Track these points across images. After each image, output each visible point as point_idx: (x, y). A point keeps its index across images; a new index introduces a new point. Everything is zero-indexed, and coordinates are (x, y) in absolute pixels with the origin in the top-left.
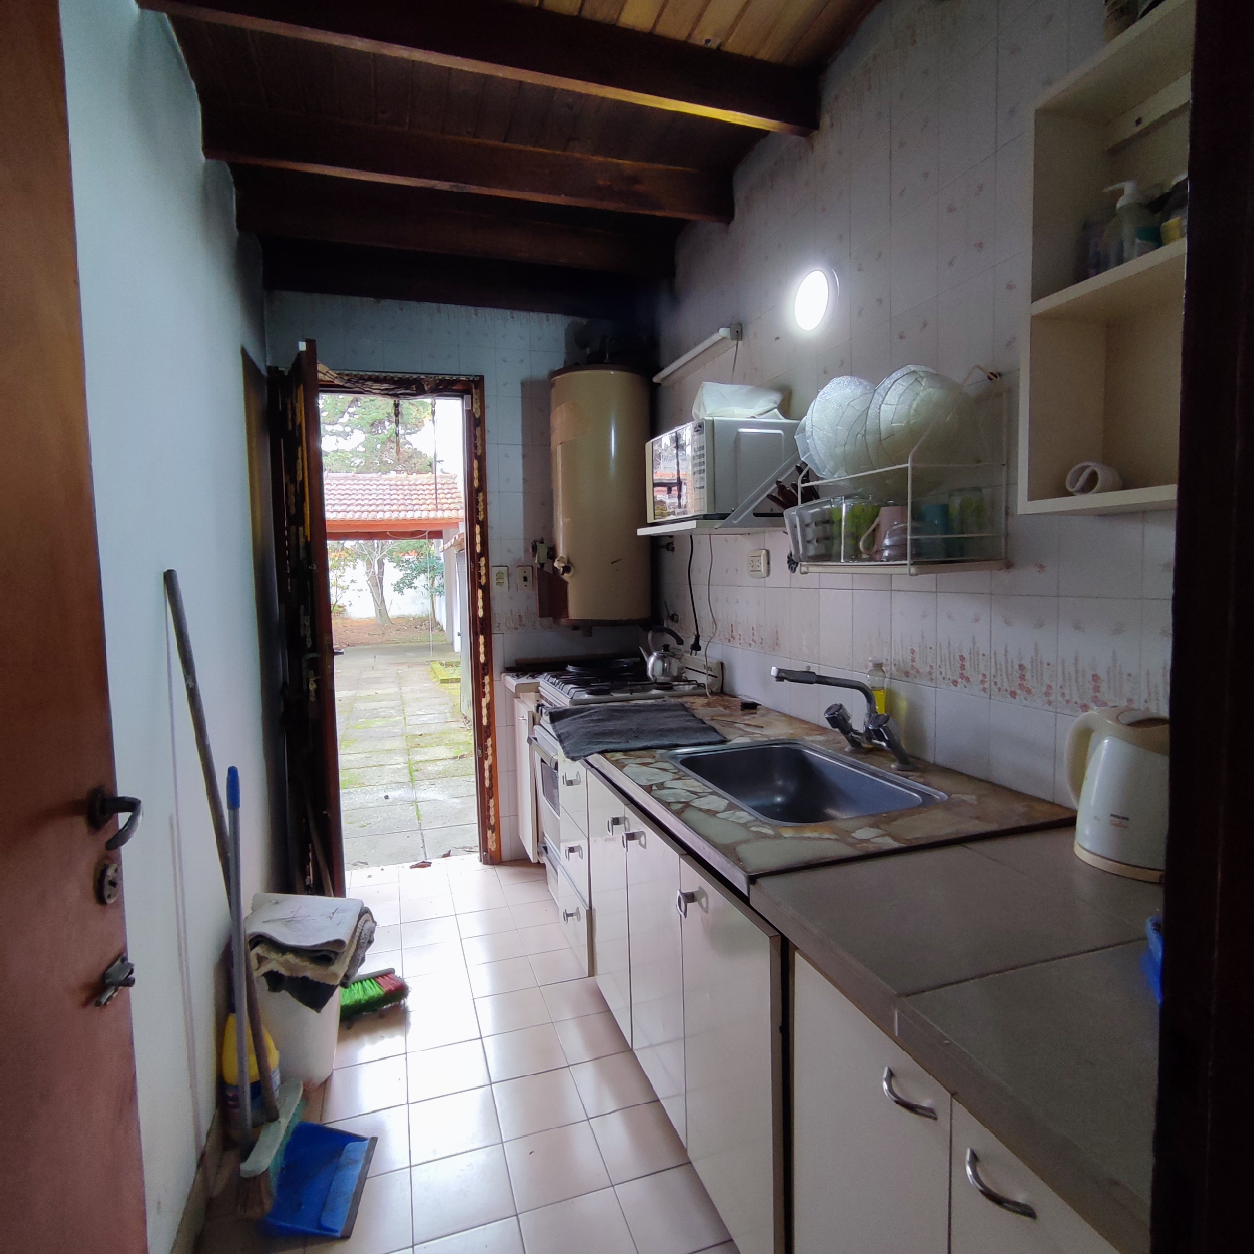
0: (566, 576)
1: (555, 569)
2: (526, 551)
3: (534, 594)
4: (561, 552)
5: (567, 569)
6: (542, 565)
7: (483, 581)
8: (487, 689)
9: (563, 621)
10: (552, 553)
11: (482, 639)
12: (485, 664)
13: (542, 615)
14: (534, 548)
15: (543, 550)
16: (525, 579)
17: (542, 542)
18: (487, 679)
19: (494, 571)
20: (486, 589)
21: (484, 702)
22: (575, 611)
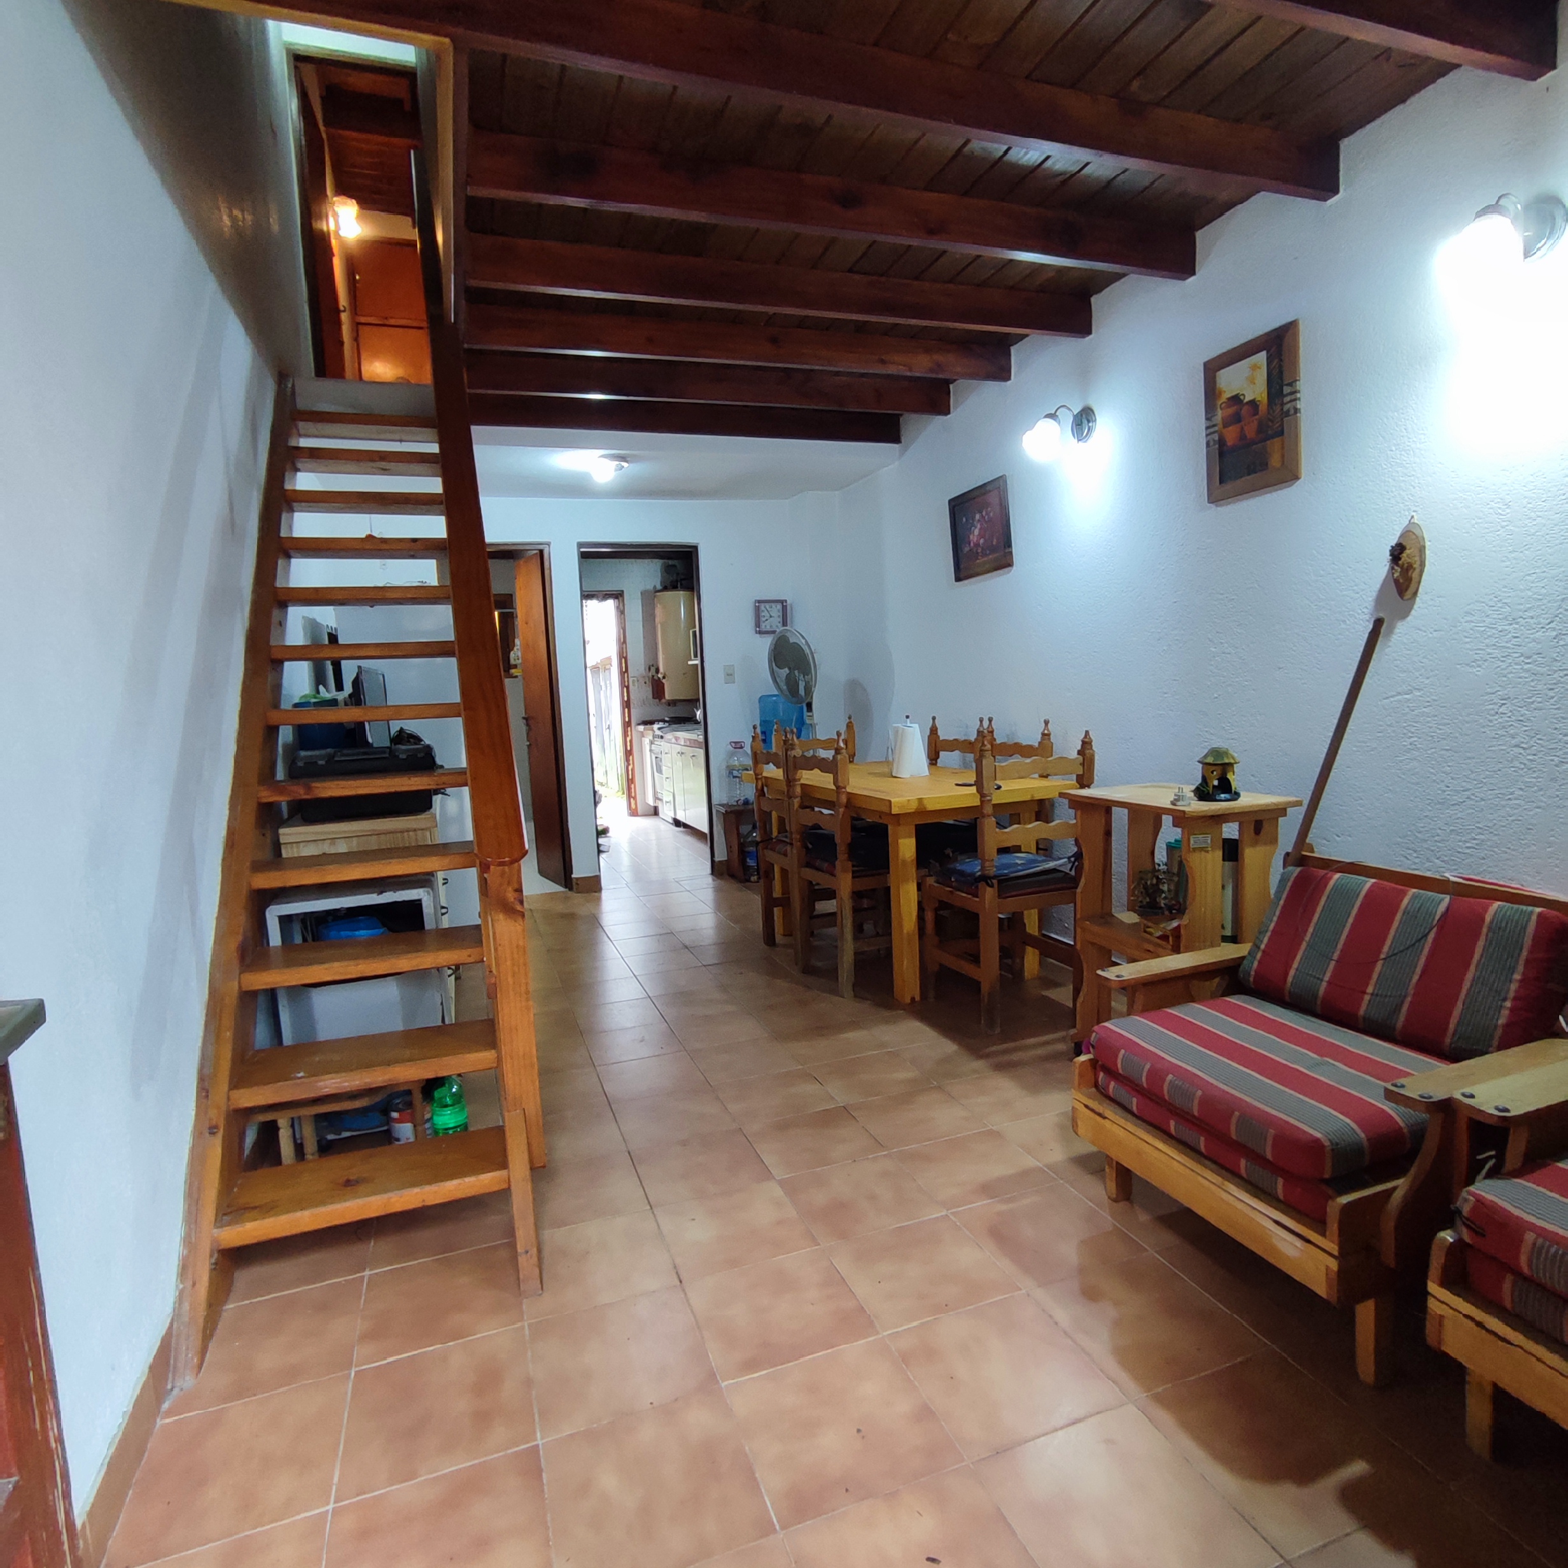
0: (664, 681)
1: (659, 678)
2: (645, 670)
3: (650, 690)
4: (661, 670)
5: (664, 678)
6: (653, 676)
7: (626, 684)
8: (629, 733)
9: (663, 701)
10: (657, 671)
11: (626, 710)
12: (628, 722)
13: (653, 698)
14: (649, 669)
15: (653, 670)
16: (645, 683)
17: (653, 666)
18: (629, 728)
19: (631, 680)
20: (628, 688)
21: (628, 739)
22: (668, 696)
